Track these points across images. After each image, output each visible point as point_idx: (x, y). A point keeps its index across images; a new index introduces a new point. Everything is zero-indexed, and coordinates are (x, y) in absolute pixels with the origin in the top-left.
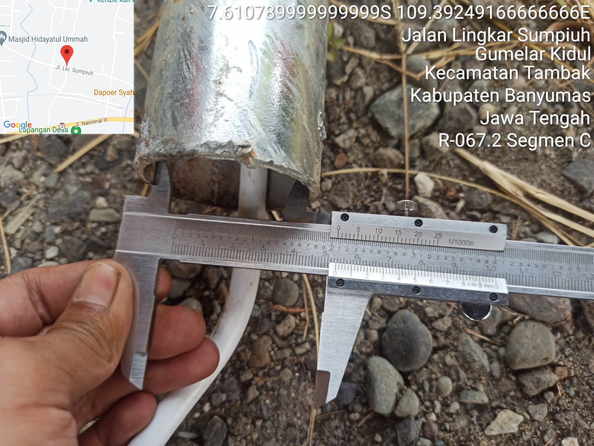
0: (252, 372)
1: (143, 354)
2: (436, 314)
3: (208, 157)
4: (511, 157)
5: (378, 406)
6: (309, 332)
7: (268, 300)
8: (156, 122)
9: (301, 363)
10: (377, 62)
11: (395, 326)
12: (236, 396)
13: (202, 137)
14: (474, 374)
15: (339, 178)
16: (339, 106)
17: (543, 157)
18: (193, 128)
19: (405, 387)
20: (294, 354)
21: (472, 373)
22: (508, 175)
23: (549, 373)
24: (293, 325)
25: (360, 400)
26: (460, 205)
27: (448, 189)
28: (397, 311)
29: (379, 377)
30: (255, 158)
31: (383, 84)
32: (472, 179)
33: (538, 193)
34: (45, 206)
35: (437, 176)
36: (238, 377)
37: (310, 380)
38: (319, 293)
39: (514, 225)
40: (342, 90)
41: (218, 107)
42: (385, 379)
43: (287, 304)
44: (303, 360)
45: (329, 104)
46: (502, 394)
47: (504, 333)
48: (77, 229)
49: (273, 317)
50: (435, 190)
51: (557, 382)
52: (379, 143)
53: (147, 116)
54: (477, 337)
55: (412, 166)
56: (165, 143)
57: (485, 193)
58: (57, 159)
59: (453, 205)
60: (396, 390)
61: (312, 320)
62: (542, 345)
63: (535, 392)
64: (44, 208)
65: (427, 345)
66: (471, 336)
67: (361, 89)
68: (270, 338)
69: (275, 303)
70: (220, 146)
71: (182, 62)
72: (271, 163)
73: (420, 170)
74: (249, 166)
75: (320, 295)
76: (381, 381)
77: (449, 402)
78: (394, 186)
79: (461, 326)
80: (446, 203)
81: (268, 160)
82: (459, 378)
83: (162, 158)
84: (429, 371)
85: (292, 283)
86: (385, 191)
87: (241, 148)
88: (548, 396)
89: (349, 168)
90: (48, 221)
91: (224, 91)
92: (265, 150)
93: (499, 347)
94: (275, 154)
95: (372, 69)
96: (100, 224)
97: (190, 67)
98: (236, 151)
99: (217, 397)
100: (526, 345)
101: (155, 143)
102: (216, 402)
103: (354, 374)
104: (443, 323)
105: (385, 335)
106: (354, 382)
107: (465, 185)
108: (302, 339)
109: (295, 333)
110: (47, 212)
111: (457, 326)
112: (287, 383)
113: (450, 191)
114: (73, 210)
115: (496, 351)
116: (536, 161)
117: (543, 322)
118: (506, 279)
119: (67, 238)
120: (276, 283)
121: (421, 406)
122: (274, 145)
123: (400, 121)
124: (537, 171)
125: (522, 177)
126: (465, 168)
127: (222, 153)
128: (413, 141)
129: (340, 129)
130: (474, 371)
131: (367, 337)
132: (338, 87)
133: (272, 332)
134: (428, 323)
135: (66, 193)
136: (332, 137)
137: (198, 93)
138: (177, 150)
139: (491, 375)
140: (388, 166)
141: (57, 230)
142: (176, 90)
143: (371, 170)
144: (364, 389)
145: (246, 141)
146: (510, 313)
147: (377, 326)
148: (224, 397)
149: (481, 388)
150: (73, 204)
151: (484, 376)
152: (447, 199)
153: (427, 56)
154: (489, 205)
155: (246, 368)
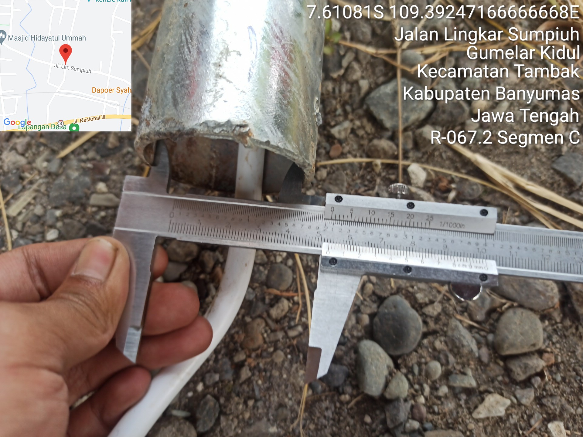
0: (245, 353)
1: (137, 329)
2: (427, 300)
3: (206, 136)
4: (502, 150)
5: (368, 387)
6: (301, 315)
7: (262, 284)
8: (157, 102)
9: (293, 346)
10: (372, 57)
11: (386, 311)
12: (229, 376)
13: (201, 116)
14: (463, 358)
15: (334, 168)
16: (335, 98)
17: (533, 151)
18: (192, 108)
19: (395, 370)
20: (286, 336)
21: (461, 358)
22: (499, 167)
23: (537, 359)
24: (287, 308)
25: (351, 382)
26: (452, 195)
27: (440, 180)
28: (388, 297)
29: (370, 360)
30: (252, 137)
31: (378, 77)
32: (463, 171)
33: (528, 185)
34: (46, 190)
35: (430, 167)
36: (231, 358)
37: (302, 362)
38: (313, 278)
39: (504, 216)
40: (338, 83)
41: (218, 88)
42: (376, 361)
43: (282, 288)
44: (295, 342)
45: (326, 96)
46: (490, 379)
47: (493, 319)
48: (78, 212)
49: (267, 301)
50: (427, 181)
51: (544, 367)
52: (374, 135)
53: (149, 97)
54: (466, 323)
55: (406, 157)
56: (165, 122)
57: (476, 184)
58: (60, 146)
59: (445, 195)
60: (386, 372)
61: (305, 304)
62: (530, 332)
63: (522, 377)
64: (46, 192)
65: (417, 330)
66: (461, 321)
67: (356, 82)
68: (263, 321)
69: (268, 287)
70: (219, 125)
71: (183, 46)
72: (268, 143)
73: (413, 161)
74: (246, 145)
75: (313, 280)
76: (371, 364)
77: (438, 385)
78: (387, 176)
79: (451, 313)
80: (438, 193)
81: (265, 140)
82: (448, 362)
83: (162, 137)
84: (418, 355)
85: (286, 268)
86: (378, 180)
87: (239, 127)
88: (535, 381)
89: (344, 158)
90: (49, 204)
91: (223, 73)
92: (262, 131)
93: (488, 333)
94: (272, 134)
95: (368, 63)
96: (100, 208)
97: (191, 50)
98: (234, 130)
99: (211, 377)
100: (514, 331)
101: (155, 123)
102: (209, 382)
103: (345, 357)
104: (434, 309)
105: (376, 319)
106: (345, 365)
107: (456, 176)
108: (295, 322)
109: (289, 316)
110: (48, 196)
111: (447, 312)
112: (279, 365)
113: (442, 182)
114: (74, 194)
115: (485, 337)
116: (526, 155)
117: (532, 310)
118: (496, 261)
119: (67, 221)
120: (271, 268)
121: (410, 388)
122: (271, 126)
123: (394, 113)
124: (528, 164)
125: (513, 169)
126: (458, 160)
127: (220, 132)
128: (406, 133)
129: (336, 121)
130: (463, 356)
131: (358, 321)
132: (334, 80)
133: (265, 315)
134: (418, 309)
135: (68, 178)
136: (328, 128)
137: (198, 74)
138: (177, 129)
139: (479, 360)
140: (382, 156)
141: (58, 213)
142: (177, 72)
143: (365, 160)
144: (355, 371)
145: (244, 121)
146: (499, 300)
147: (369, 311)
148: (217, 377)
149: (470, 372)
150: (75, 189)
151: (472, 360)
152: (440, 190)
153: (422, 51)
154: (480, 196)
155: (240, 349)
